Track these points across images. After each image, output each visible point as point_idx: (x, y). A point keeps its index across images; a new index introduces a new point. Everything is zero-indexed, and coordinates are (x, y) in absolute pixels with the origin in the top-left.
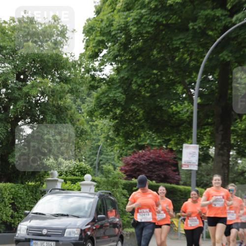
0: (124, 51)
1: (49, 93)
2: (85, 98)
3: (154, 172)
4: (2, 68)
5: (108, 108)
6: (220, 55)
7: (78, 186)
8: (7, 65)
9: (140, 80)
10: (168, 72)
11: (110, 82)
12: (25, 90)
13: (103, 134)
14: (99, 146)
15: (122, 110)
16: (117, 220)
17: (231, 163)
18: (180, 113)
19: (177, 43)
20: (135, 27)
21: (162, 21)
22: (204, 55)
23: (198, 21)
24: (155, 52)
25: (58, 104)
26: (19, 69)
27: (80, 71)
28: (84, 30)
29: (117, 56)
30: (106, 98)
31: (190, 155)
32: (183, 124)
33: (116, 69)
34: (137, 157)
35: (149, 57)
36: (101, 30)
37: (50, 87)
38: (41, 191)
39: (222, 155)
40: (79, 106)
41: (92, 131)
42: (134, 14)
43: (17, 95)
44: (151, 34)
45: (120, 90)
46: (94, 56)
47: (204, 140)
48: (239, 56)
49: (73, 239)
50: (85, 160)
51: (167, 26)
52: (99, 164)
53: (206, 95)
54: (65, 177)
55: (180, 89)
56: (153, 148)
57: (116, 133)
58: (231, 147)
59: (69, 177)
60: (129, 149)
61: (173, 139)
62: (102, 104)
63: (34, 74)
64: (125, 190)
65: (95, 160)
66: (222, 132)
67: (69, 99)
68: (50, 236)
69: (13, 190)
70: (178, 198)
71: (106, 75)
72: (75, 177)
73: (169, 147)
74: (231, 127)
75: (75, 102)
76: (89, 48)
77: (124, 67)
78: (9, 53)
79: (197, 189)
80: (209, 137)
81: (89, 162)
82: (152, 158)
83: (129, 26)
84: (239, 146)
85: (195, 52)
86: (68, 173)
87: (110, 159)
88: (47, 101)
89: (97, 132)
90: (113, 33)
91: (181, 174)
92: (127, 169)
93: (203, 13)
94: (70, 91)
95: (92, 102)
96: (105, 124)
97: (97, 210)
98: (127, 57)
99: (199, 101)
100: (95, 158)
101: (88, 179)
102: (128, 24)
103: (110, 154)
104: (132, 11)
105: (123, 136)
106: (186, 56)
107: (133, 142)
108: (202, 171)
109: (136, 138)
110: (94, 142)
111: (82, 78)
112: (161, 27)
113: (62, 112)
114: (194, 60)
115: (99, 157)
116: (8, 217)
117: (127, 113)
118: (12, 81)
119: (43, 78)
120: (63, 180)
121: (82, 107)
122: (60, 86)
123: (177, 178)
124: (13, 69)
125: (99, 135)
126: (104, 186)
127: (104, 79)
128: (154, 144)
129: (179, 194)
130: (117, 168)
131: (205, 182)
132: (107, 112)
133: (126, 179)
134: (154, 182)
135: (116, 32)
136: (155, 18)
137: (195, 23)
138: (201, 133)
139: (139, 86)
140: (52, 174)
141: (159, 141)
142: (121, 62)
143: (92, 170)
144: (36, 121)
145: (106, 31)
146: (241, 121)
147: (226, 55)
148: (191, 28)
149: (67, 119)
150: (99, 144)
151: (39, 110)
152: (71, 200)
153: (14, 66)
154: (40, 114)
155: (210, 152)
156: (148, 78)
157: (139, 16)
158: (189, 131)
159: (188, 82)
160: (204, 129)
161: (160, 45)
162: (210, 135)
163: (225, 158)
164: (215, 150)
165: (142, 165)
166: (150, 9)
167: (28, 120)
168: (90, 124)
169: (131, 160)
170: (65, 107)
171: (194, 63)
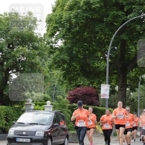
0: (69, 33)
1: (26, 55)
2: (47, 59)
3: (86, 100)
5: (60, 64)
6: (121, 36)
7: (43, 108)
8: (2, 39)
9: (78, 49)
10: (93, 45)
11: (61, 49)
12: (13, 53)
13: (57, 78)
14: (55, 85)
15: (68, 65)
16: (65, 126)
17: (127, 95)
19: (97, 29)
20: (74, 20)
21: (90, 17)
22: (112, 36)
23: (109, 17)
24: (86, 34)
25: (32, 61)
26: (9, 41)
27: (44, 43)
28: (46, 20)
29: (64, 36)
30: (59, 59)
31: (105, 90)
32: (101, 73)
33: (64, 43)
34: (76, 91)
35: (82, 36)
36: (56, 21)
37: (27, 52)
38: (22, 110)
39: (122, 90)
40: (44, 63)
41: (51, 77)
42: (74, 12)
43: (8, 56)
44: (83, 23)
45: (67, 54)
46: (52, 35)
47: (113, 82)
48: (131, 37)
49: (40, 137)
50: (47, 93)
51: (92, 19)
52: (55, 95)
53: (113, 57)
54: (36, 103)
55: (99, 54)
56: (86, 87)
57: (65, 78)
58: (127, 86)
59: (38, 103)
60: (72, 87)
61: (96, 82)
62: (56, 62)
63: (18, 44)
64: (69, 110)
65: (53, 93)
66: (122, 78)
67: (38, 59)
68: (27, 136)
69: (6, 110)
70: (99, 114)
71: (59, 46)
72: (41, 103)
73: (93, 86)
74: (127, 75)
75: (41, 60)
76: (49, 30)
77: (68, 41)
78: (4, 32)
79: (109, 109)
80: (115, 81)
81: (49, 94)
82: (84, 92)
83: (71, 19)
84: (131, 85)
85: (107, 34)
87: (61, 92)
88: (26, 60)
89: (53, 77)
90: (62, 22)
91: (100, 100)
92: (70, 98)
93: (112, 13)
94: (38, 54)
95: (51, 61)
96: (58, 73)
97: (54, 121)
98: (70, 36)
99: (110, 61)
100: (53, 92)
101: (49, 103)
102: (71, 18)
103: (61, 89)
104: (73, 11)
105: (68, 80)
106: (102, 36)
107: (74, 83)
108: (111, 99)
109: (76, 81)
110: (52, 83)
111: (45, 47)
112: (89, 20)
113: (34, 66)
114: (107, 38)
115: (55, 91)
116: (3, 125)
117: (70, 67)
118: (5, 48)
119: (23, 47)
120: (34, 104)
121: (45, 63)
122: (32, 51)
123: (98, 103)
125: (55, 79)
126: (58, 108)
127: (57, 48)
128: (85, 84)
129: (99, 111)
130: (65, 97)
131: (113, 105)
132: (59, 66)
133: (70, 104)
134: (85, 105)
135: (64, 22)
136: (86, 15)
137: (107, 18)
138: (111, 78)
139: (77, 52)
140: (28, 101)
141: (88, 82)
142: (67, 39)
143: (51, 98)
144: (19, 71)
145: (59, 21)
146: (132, 72)
147: (124, 36)
148: (105, 21)
149: (36, 70)
151: (21, 65)
152: (39, 115)
153: (7, 40)
154: (21, 67)
155: (116, 89)
156: (82, 47)
157: (77, 14)
158: (104, 77)
159: (104, 50)
160: (113, 76)
161: (88, 30)
162: (116, 80)
163: (124, 92)
164: (118, 87)
165: (79, 96)
166: (83, 10)
167: (15, 70)
168: (50, 73)
169: (73, 93)
170: (36, 63)
171: (107, 40)
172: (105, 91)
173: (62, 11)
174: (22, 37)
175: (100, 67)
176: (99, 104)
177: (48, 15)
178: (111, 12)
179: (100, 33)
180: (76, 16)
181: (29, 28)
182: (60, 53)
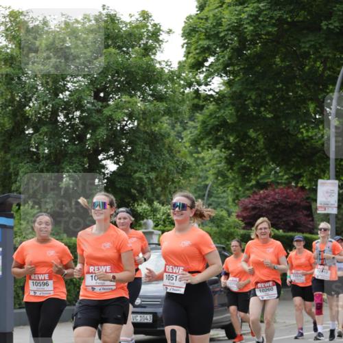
1: (139, 115)
2: (187, 123)
3: (281, 218)
4: (75, 83)
8: (81, 79)
10: (295, 85)
11: (219, 99)
12: (107, 112)
13: (212, 170)
14: (206, 186)
15: (238, 137)
18: (312, 139)
19: (305, 47)
20: (251, 26)
21: (287, 18)
23: (332, 18)
24: (278, 60)
25: (151, 130)
26: (98, 84)
27: (179, 84)
28: (183, 33)
29: (228, 65)
30: (213, 120)
33: (227, 83)
34: (258, 199)
35: (271, 66)
36: (206, 32)
40: (179, 133)
41: (198, 165)
42: (250, 9)
43: (95, 120)
44: (272, 35)
46: (197, 65)
51: (293, 24)
54: (162, 228)
55: (312, 107)
56: (282, 187)
57: (229, 167)
59: (168, 228)
60: (248, 190)
61: (305, 175)
63: (118, 90)
67: (165, 124)
68: (145, 307)
73: (299, 185)
75: (173, 127)
76: (190, 55)
77: (236, 80)
82: (277, 200)
83: (243, 24)
85: (330, 58)
86: (167, 223)
87: (222, 202)
88: (137, 127)
89: (204, 167)
90: (222, 35)
91: (315, 219)
92: (245, 215)
93: (340, 7)
94: (167, 111)
95: (196, 127)
98: (242, 67)
103: (222, 195)
104: (246, 5)
105: (239, 172)
106: (318, 64)
107: (252, 180)
109: (256, 174)
110: (200, 180)
112: (285, 26)
113: (157, 140)
114: (329, 69)
115: (208, 199)
117: (243, 140)
118: (88, 102)
119: (131, 97)
120: (160, 232)
121: (183, 135)
122: (153, 105)
123: (310, 225)
124: (89, 84)
125: (207, 171)
127: (211, 96)
128: (280, 181)
130: (233, 214)
133: (244, 228)
134: (281, 231)
135: (226, 33)
136: (277, 14)
137: (330, 22)
140: (145, 224)
141: (286, 177)
142: (233, 73)
144: (122, 154)
145: (212, 33)
148: (325, 27)
149: (163, 149)
150: (207, 183)
153: (91, 81)
154: (127, 145)
156: (271, 93)
157: (257, 12)
158: (325, 162)
159: (322, 98)
161: (284, 50)
165: (264, 210)
166: (269, 3)
167: (112, 153)
168: (194, 157)
169: (250, 203)
170: (161, 134)
171: (329, 72)
172: (326, 195)
173: (221, 6)
174: (127, 73)
175: (314, 138)
176: (313, 229)
177: (187, 17)
178: (338, 6)
179: (312, 56)
180: (254, 18)
181: (143, 51)
182: (218, 108)
